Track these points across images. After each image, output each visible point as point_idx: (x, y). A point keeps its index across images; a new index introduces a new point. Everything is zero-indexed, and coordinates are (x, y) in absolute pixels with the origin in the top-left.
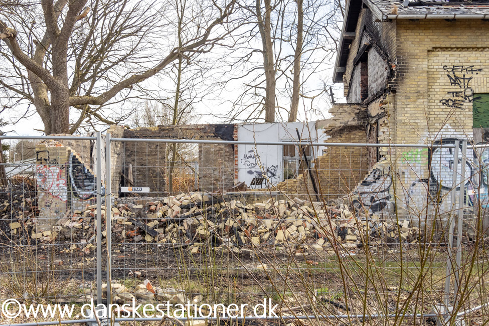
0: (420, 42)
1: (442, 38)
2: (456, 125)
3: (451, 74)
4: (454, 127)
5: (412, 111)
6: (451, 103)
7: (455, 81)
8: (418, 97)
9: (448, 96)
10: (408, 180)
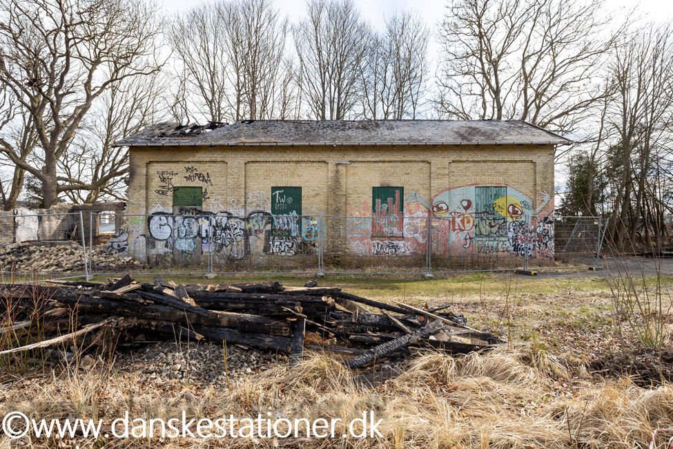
0: (142, 159)
1: (154, 156)
2: (163, 204)
3: (161, 176)
4: (162, 206)
5: (138, 197)
6: (161, 192)
7: (163, 180)
8: (140, 189)
9: (159, 189)
10: (135, 235)
